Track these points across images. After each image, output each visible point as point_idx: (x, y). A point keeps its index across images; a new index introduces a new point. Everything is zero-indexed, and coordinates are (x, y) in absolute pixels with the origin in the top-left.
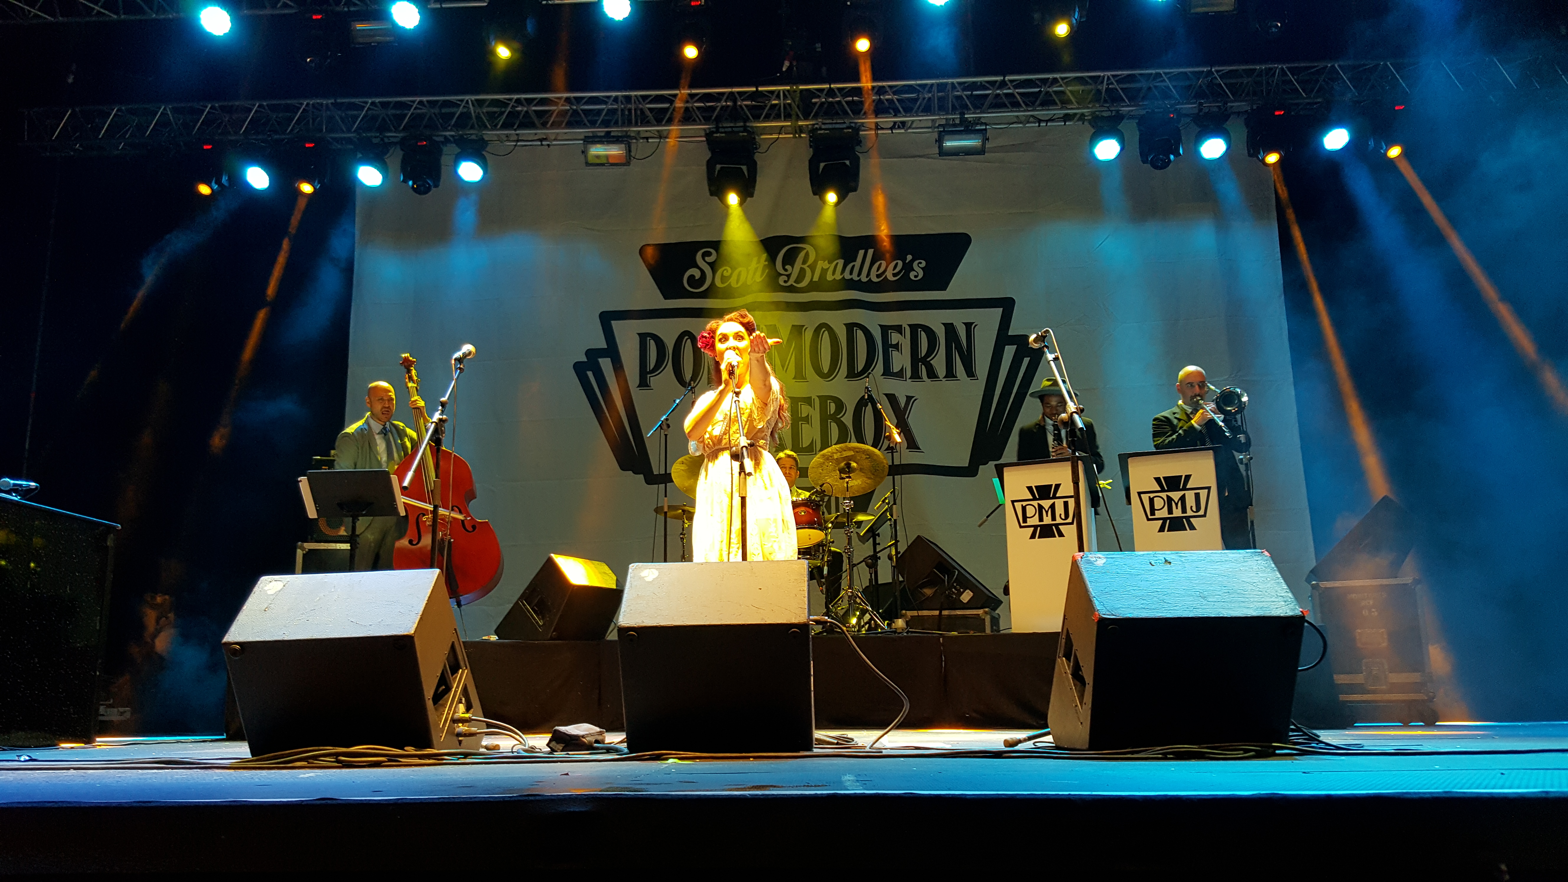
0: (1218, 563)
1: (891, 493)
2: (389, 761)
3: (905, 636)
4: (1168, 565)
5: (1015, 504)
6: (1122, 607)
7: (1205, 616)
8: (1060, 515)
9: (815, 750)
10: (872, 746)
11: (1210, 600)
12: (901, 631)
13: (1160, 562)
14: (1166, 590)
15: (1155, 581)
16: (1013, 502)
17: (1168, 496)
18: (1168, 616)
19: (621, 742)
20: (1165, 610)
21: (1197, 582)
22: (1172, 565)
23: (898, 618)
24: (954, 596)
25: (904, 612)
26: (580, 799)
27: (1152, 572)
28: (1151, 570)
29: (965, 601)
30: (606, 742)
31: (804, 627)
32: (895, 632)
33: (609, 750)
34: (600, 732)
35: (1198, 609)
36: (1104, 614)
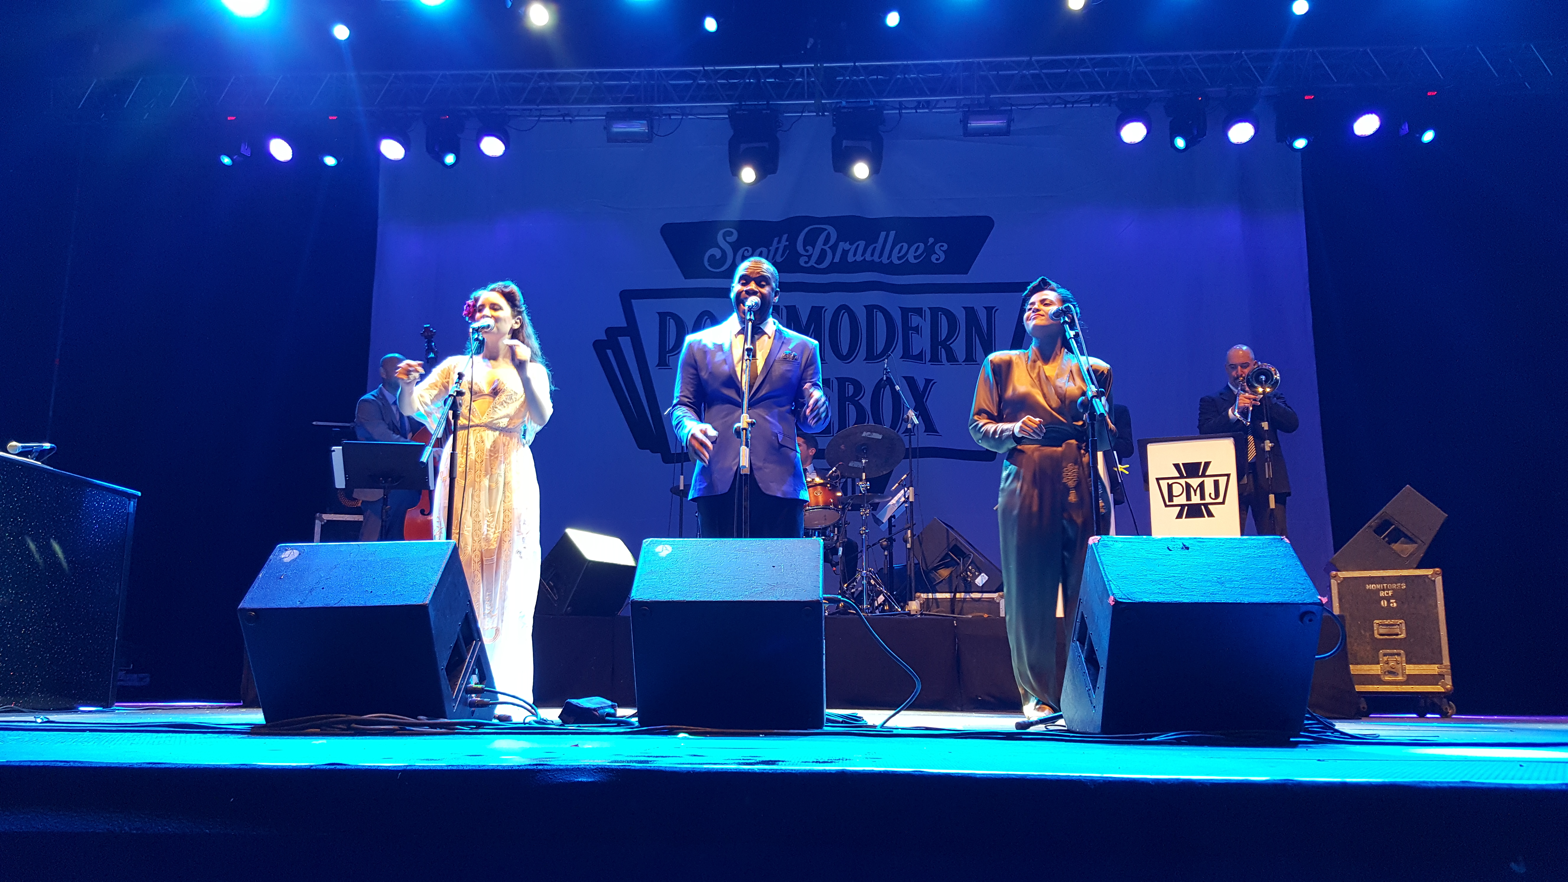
0: (1237, 549)
1: (907, 475)
2: (401, 729)
3: (919, 618)
4: (1187, 551)
6: (1139, 592)
7: (1223, 601)
9: (825, 728)
10: (882, 725)
11: (1227, 586)
12: (915, 613)
13: (1179, 547)
14: (1184, 575)
15: (1173, 566)
17: (1186, 482)
18: (1185, 601)
19: (633, 716)
20: (1182, 595)
21: (1215, 567)
22: (1190, 550)
23: (911, 600)
24: (969, 579)
25: (918, 594)
26: (589, 770)
27: (1170, 557)
28: (1169, 555)
29: (981, 585)
30: (617, 715)
31: (816, 604)
32: (909, 614)
33: (620, 723)
34: (612, 705)
35: (1216, 594)
36: (1119, 598)
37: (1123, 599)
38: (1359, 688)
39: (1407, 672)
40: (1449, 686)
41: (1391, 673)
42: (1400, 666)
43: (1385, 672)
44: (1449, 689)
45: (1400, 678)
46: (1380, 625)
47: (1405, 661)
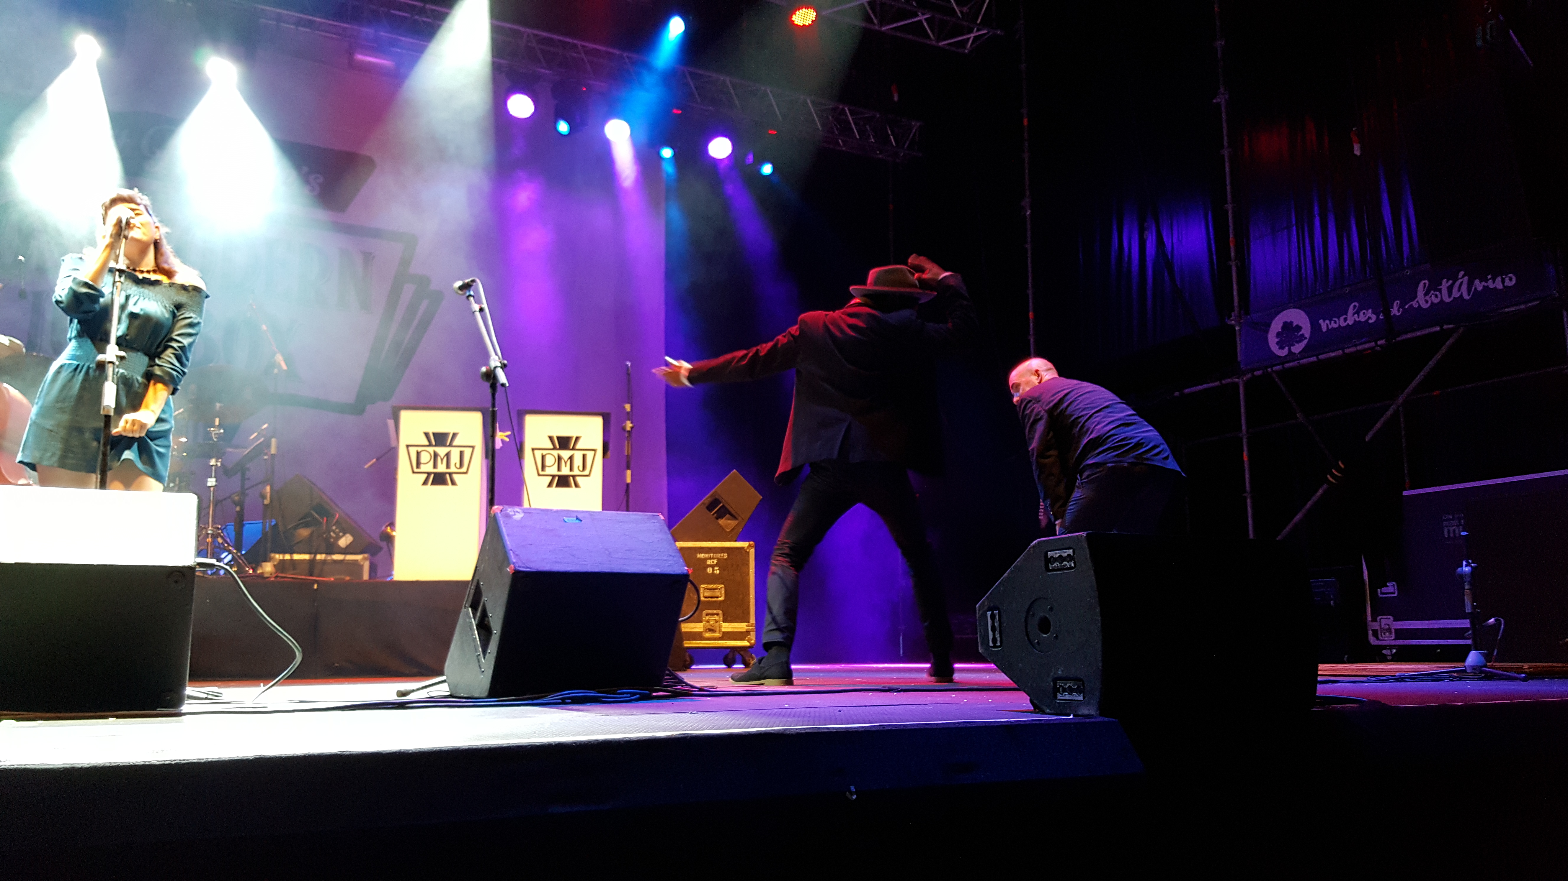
3: (272, 580)
4: (579, 523)
5: (410, 448)
6: (536, 560)
7: (609, 571)
8: (456, 464)
9: (185, 708)
11: (614, 557)
12: (269, 575)
14: (577, 546)
16: (408, 446)
17: (558, 455)
18: (576, 570)
20: (575, 565)
22: (584, 524)
23: (265, 561)
24: (332, 540)
25: (273, 555)
27: (565, 528)
28: (564, 526)
29: (343, 546)
32: (261, 576)
35: (603, 564)
36: (519, 567)
37: (523, 567)
38: (687, 644)
39: (723, 630)
40: (753, 641)
41: (711, 630)
42: (718, 623)
43: (706, 629)
44: (754, 643)
45: (717, 635)
46: (708, 589)
47: (722, 620)
